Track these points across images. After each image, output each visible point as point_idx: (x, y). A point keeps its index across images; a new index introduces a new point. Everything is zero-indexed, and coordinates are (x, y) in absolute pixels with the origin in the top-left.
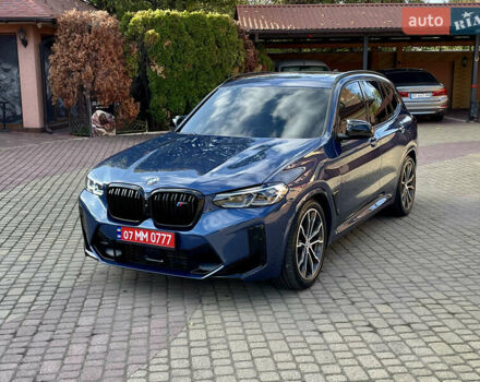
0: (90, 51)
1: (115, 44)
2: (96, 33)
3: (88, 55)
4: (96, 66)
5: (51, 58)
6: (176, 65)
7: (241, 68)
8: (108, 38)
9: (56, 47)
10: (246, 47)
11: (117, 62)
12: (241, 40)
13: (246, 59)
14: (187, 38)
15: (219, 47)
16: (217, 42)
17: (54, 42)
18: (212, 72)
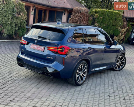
0: (79, 18)
1: (86, 17)
2: (82, 13)
3: (79, 19)
4: (80, 22)
5: (70, 18)
6: (102, 24)
7: (121, 27)
8: (85, 15)
9: (72, 16)
10: (124, 21)
11: (86, 21)
12: (123, 19)
13: (123, 25)
14: (106, 17)
15: (116, 20)
16: (115, 19)
17: (71, 14)
18: (112, 27)
